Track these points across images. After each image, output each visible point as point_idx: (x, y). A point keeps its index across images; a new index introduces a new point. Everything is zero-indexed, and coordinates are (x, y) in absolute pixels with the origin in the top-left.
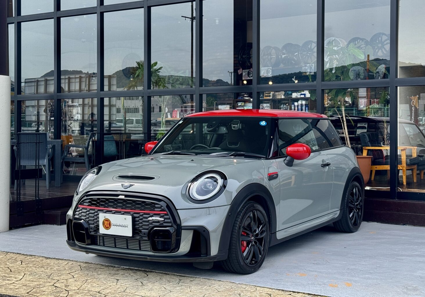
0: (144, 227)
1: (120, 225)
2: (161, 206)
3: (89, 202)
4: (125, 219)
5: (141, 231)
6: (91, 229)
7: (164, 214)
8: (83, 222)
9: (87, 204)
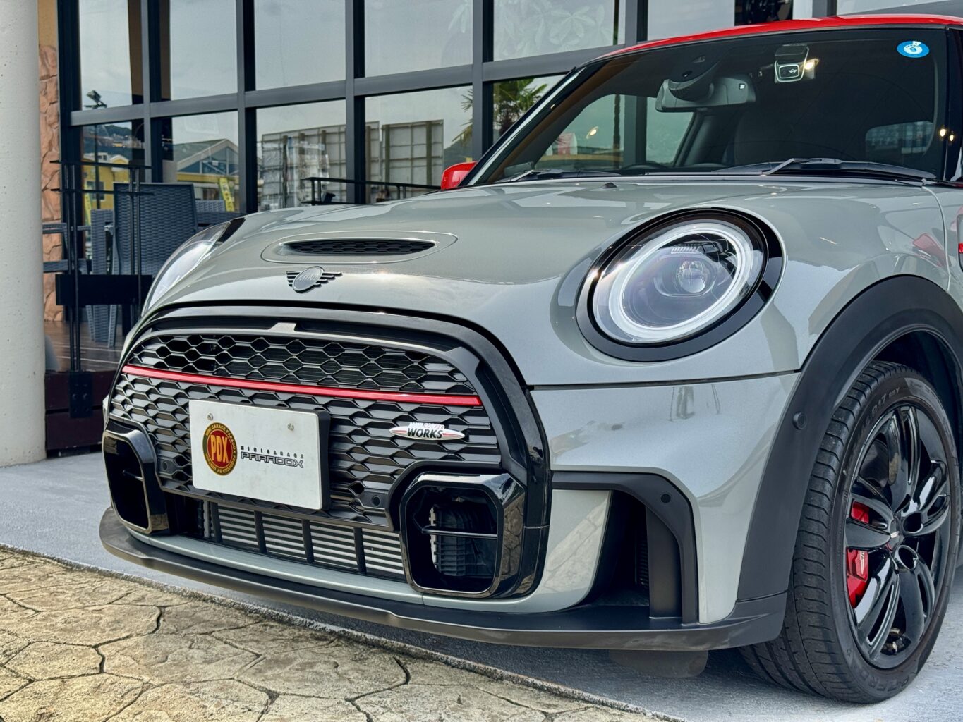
0: (372, 467)
1: (272, 454)
2: (450, 369)
3: (161, 352)
4: (291, 428)
5: (359, 489)
6: (165, 467)
7: (467, 409)
8: (135, 438)
9: (154, 361)
